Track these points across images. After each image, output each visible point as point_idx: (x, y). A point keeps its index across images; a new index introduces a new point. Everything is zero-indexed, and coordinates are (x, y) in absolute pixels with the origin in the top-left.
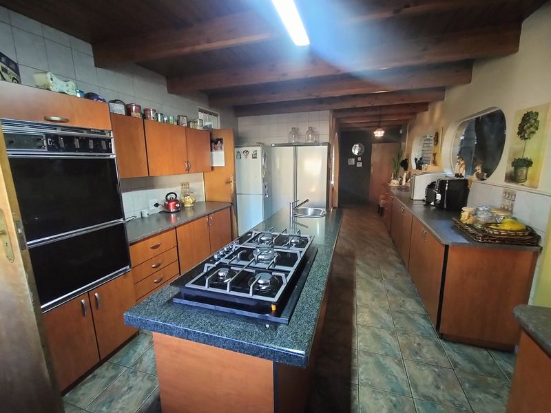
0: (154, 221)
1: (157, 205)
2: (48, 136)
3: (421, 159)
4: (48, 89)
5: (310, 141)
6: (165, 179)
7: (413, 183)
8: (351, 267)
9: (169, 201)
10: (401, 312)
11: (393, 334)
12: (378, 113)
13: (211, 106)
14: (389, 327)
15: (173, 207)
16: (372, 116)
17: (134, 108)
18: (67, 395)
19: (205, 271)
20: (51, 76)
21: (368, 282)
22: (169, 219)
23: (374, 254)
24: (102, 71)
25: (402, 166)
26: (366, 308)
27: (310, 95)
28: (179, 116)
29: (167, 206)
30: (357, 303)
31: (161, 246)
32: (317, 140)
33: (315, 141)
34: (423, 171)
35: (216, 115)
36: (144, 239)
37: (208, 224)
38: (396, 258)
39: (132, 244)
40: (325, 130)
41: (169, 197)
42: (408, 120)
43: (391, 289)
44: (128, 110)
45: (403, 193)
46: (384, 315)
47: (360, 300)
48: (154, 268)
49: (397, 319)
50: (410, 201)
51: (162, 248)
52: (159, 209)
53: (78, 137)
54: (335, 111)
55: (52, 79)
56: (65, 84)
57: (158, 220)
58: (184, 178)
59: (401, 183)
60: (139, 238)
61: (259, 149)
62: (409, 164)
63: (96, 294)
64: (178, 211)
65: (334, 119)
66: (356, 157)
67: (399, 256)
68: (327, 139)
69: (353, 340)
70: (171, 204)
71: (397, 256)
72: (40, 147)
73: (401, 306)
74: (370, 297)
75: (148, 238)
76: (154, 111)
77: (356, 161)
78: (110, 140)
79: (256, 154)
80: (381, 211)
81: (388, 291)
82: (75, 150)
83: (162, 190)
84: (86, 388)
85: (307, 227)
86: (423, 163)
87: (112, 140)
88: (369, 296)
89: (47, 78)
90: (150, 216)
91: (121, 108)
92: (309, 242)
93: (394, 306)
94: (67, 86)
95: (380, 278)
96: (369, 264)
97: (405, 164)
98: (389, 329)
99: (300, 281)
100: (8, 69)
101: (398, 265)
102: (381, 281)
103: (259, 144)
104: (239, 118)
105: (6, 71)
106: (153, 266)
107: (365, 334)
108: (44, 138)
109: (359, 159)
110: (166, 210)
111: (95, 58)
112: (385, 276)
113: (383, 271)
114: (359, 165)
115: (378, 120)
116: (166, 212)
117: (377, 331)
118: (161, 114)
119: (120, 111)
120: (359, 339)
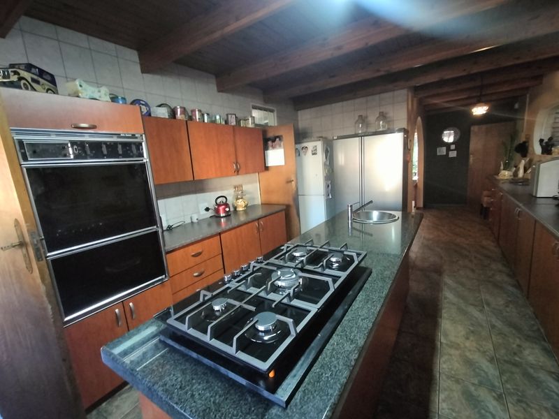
0: (205, 226)
1: (207, 209)
2: (73, 143)
3: (550, 139)
4: (78, 96)
5: (381, 129)
6: (216, 182)
7: (536, 174)
8: (436, 287)
9: (219, 205)
10: (515, 364)
11: (499, 398)
12: (478, 83)
13: (266, 102)
14: (493, 386)
15: (222, 210)
16: (469, 89)
17: (179, 110)
18: (104, 404)
19: (201, 300)
20: (80, 83)
21: (461, 311)
22: (219, 224)
23: (473, 271)
24: (148, 77)
25: (518, 152)
26: (457, 349)
27: (378, 71)
28: (227, 115)
29: (217, 211)
30: (442, 339)
31: (203, 253)
32: (391, 127)
33: (389, 129)
34: (554, 155)
35: (272, 111)
36: (184, 247)
37: (258, 229)
38: (506, 279)
39: (168, 253)
40: (400, 115)
41: (219, 201)
42: (527, 88)
43: (499, 324)
44: (173, 113)
45: (520, 188)
46: (485, 365)
47: (446, 335)
48: (197, 276)
49: (508, 375)
50: (532, 199)
51: (204, 256)
52: (210, 213)
53: (105, 143)
54: (416, 90)
55: (81, 86)
56: (97, 90)
57: (209, 225)
58: (237, 180)
59: (516, 174)
60: (177, 245)
61: (319, 145)
62: (530, 149)
63: (131, 304)
64: (228, 215)
65: (415, 99)
66: (448, 145)
67: (513, 275)
68: (404, 125)
69: (432, 398)
70: (221, 208)
71: (509, 275)
72: (65, 156)
73: (515, 354)
74: (463, 333)
75: (188, 245)
76: (200, 111)
77: (449, 149)
78: (141, 144)
79: (316, 150)
80: (484, 212)
81: (493, 327)
82: (103, 156)
83: (212, 193)
84: (122, 399)
85: (371, 235)
86: (553, 145)
87: (143, 144)
88: (461, 331)
89: (76, 85)
90: (199, 222)
91: (164, 112)
92: (356, 263)
93: (503, 351)
94: (99, 91)
95: (480, 305)
96: (463, 285)
97: (523, 149)
98: (492, 388)
99: (328, 326)
100: (40, 80)
101: (510, 288)
102: (481, 311)
103: (320, 138)
104: (299, 112)
105: (38, 82)
106: (196, 274)
107: (452, 390)
108: (69, 145)
109: (453, 147)
110: (216, 215)
111: (141, 65)
112: (488, 304)
113: (485, 296)
114: (453, 154)
115: (479, 94)
116: (217, 217)
117: (472, 389)
118: (208, 114)
119: (163, 114)
120: (442, 396)
